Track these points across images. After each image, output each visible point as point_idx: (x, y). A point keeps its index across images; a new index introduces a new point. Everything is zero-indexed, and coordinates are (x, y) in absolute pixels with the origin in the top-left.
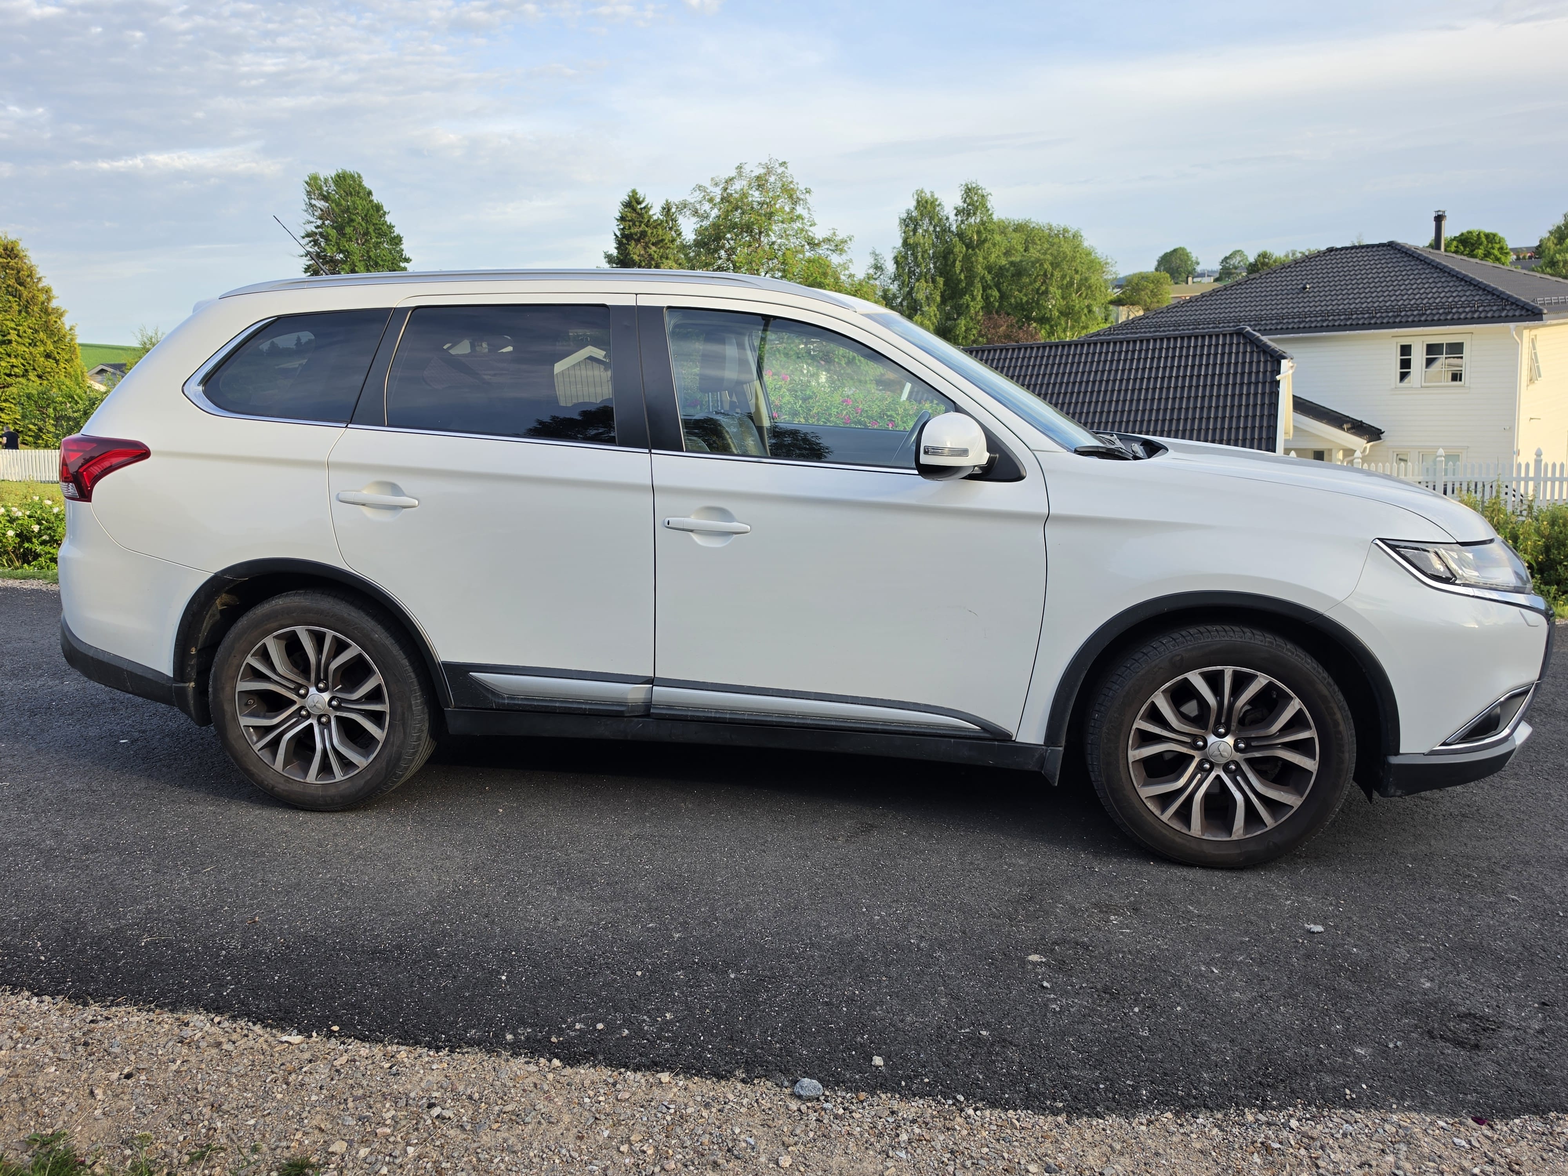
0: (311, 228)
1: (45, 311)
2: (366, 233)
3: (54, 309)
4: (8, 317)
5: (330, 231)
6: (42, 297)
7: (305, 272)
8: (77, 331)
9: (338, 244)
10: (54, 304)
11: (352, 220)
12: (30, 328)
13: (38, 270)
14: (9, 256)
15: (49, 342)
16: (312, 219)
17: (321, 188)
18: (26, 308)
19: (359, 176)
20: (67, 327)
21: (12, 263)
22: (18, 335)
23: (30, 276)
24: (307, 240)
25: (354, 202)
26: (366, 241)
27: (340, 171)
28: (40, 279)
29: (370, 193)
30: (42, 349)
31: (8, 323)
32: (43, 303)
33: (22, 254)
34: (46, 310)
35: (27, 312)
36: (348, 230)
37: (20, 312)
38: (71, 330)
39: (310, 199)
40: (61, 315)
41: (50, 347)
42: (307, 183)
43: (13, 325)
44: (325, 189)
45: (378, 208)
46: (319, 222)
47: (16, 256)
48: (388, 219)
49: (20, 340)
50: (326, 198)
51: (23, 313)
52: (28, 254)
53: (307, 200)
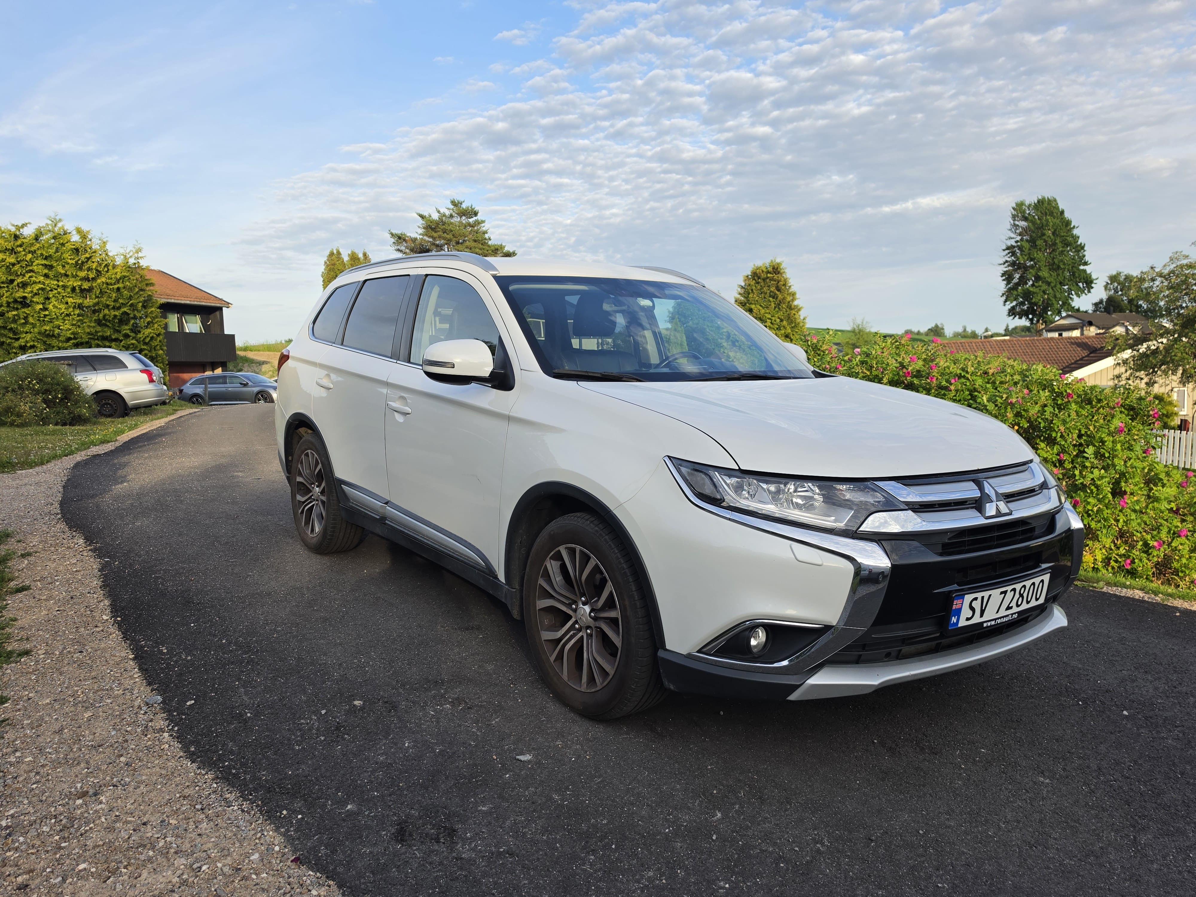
0: (1012, 242)
1: (790, 308)
2: (1055, 244)
3: (795, 306)
4: (768, 311)
5: (1024, 244)
6: (789, 299)
7: (1002, 276)
8: (807, 321)
9: (1029, 254)
10: (796, 303)
11: (1044, 235)
12: (779, 318)
13: (790, 281)
14: (775, 272)
15: (788, 328)
16: (1013, 235)
17: (1024, 212)
18: (778, 306)
19: (1055, 200)
20: (802, 318)
21: (776, 277)
22: (771, 323)
23: (784, 285)
24: (1007, 251)
25: (1047, 221)
26: (1053, 250)
27: (1040, 198)
28: (790, 287)
29: (1062, 212)
30: (783, 332)
31: (767, 315)
32: (789, 302)
33: (782, 271)
34: (791, 306)
35: (779, 309)
36: (1039, 242)
37: (775, 307)
38: (804, 319)
39: (1014, 220)
40: (799, 310)
41: (789, 331)
42: (1013, 208)
43: (769, 316)
44: (1028, 212)
45: (1068, 223)
46: (1019, 238)
47: (779, 273)
48: (1075, 232)
49: (771, 326)
50: (1025, 219)
51: (777, 309)
52: (786, 271)
53: (1012, 222)
